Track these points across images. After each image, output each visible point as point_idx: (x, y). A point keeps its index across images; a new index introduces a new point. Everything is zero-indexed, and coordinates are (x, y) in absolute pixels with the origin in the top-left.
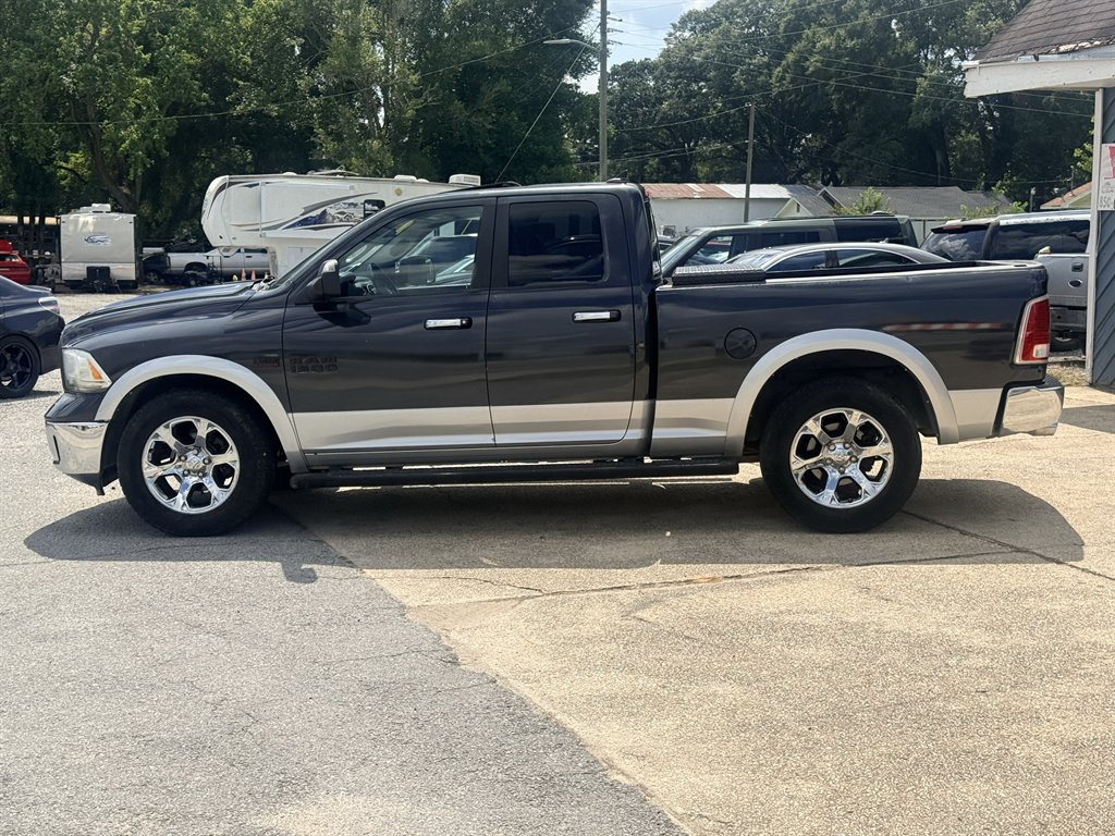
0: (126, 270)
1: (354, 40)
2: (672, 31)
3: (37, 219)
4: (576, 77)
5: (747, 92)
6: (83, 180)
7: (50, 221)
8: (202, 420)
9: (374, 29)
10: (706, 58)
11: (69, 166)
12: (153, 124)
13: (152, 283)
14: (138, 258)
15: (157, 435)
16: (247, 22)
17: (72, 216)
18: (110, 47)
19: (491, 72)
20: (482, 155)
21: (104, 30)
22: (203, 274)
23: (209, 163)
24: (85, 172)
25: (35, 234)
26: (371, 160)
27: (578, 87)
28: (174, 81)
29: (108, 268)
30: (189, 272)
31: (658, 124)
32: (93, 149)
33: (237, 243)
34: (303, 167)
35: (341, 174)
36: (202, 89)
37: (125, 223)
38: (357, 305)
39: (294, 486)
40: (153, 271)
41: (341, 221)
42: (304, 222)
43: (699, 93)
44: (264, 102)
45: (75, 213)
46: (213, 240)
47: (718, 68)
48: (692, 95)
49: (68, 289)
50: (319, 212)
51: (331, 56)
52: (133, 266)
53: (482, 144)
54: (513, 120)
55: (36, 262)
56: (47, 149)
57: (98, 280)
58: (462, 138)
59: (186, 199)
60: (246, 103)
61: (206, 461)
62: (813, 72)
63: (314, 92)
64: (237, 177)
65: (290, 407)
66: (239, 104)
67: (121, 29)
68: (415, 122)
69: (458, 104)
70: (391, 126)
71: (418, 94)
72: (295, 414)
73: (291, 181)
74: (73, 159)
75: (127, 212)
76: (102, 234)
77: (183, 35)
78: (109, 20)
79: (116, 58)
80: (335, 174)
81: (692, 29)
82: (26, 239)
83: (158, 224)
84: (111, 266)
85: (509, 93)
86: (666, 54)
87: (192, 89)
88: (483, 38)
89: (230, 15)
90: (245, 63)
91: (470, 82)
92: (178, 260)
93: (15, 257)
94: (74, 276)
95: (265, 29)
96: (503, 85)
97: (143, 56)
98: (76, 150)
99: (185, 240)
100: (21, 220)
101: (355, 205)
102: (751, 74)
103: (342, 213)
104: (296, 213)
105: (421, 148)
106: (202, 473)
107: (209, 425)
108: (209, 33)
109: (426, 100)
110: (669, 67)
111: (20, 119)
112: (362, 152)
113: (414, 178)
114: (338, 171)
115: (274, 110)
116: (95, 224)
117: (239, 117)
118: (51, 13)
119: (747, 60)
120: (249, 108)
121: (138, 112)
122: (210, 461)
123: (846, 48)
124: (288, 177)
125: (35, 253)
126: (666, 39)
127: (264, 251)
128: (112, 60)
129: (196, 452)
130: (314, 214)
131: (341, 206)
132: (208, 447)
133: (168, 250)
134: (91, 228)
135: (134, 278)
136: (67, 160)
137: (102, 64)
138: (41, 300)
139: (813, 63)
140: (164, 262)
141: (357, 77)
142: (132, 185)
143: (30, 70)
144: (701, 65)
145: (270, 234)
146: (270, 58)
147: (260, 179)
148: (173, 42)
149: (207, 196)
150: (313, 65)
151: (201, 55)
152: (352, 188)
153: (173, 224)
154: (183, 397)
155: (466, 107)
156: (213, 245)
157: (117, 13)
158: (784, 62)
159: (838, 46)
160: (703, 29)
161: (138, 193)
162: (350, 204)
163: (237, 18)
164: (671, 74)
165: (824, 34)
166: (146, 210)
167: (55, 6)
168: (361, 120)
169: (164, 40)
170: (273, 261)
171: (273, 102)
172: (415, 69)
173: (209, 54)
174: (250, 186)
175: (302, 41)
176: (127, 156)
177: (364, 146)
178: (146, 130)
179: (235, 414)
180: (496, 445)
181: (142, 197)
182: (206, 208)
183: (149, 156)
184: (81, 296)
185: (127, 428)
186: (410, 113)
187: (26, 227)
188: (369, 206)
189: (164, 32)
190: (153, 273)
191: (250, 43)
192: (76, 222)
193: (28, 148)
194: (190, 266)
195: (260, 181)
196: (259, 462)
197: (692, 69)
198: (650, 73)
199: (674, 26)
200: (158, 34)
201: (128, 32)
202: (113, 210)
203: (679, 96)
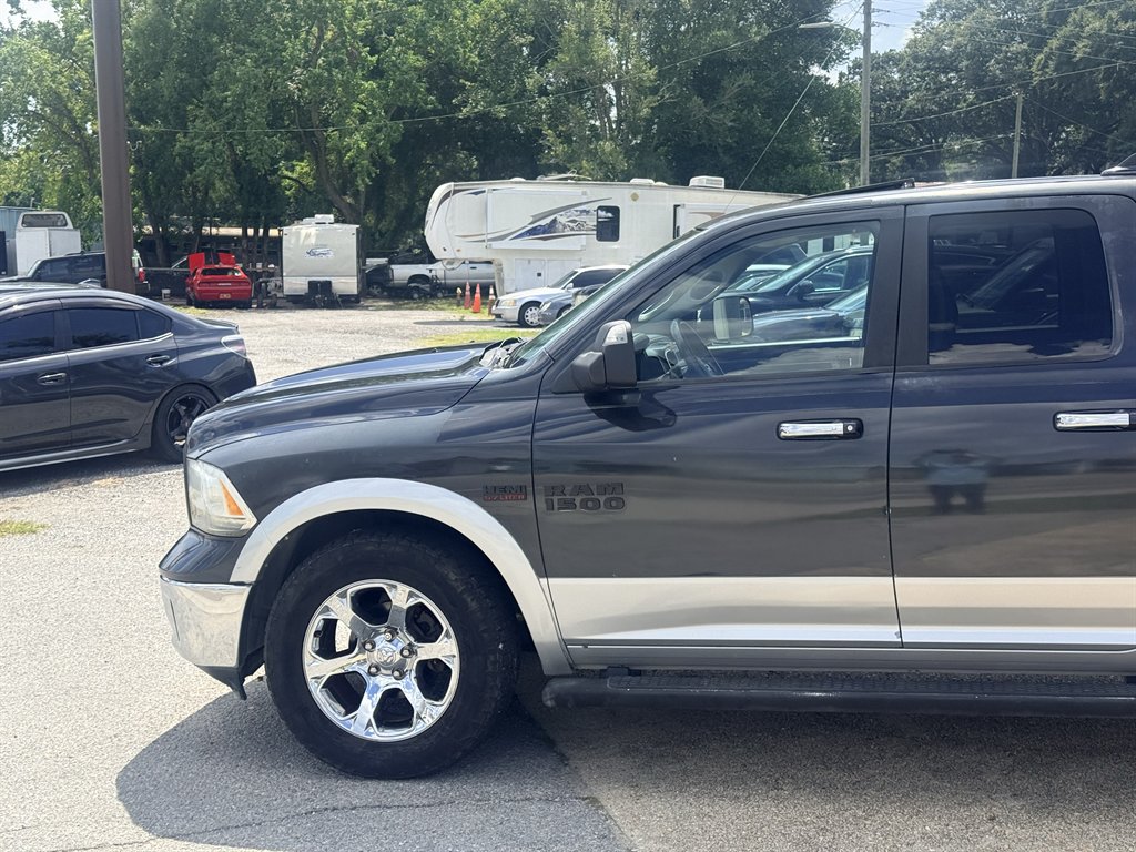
0: (347, 284)
1: (586, 34)
2: (921, 20)
3: (261, 231)
4: (825, 68)
5: (1003, 82)
6: (307, 190)
7: (273, 232)
8: (400, 585)
9: (608, 23)
10: (958, 47)
11: (295, 176)
12: (379, 130)
13: (374, 297)
14: (361, 271)
15: (327, 609)
16: (475, 20)
17: (294, 228)
18: (336, 49)
19: (732, 65)
20: (721, 155)
21: (330, 33)
22: (427, 287)
23: (434, 170)
24: (309, 181)
25: (259, 246)
26: (602, 163)
27: (827, 79)
28: (400, 84)
29: (330, 283)
30: (412, 285)
31: (904, 118)
32: (318, 157)
33: (462, 255)
34: (532, 172)
35: (572, 178)
36: (429, 91)
37: (347, 234)
38: (656, 397)
39: (549, 703)
40: (376, 283)
41: (572, 229)
42: (532, 232)
43: (948, 85)
44: (491, 104)
45: (298, 224)
46: (437, 252)
47: (970, 57)
48: (940, 87)
49: (290, 304)
50: (548, 220)
51: (562, 52)
52: (355, 280)
53: (722, 144)
54: (756, 115)
55: (259, 275)
56: (272, 158)
57: (320, 296)
58: (700, 138)
59: (410, 209)
60: (474, 103)
61: (406, 653)
62: (1081, 59)
63: (543, 92)
64: (462, 185)
65: (544, 569)
66: (465, 106)
67: (347, 30)
68: (649, 122)
69: (697, 100)
70: (624, 126)
71: (654, 91)
72: (551, 580)
73: (519, 187)
74: (298, 168)
75: (350, 223)
76: (325, 246)
77: (410, 35)
78: (334, 21)
79: (342, 61)
80: (566, 179)
81: (942, 17)
82: (250, 252)
83: (382, 235)
84: (333, 280)
85: (752, 88)
86: (913, 43)
87: (419, 92)
88: (725, 28)
89: (458, 13)
90: (473, 63)
91: (709, 77)
92: (402, 272)
93: (238, 271)
94: (296, 290)
95: (494, 27)
96: (746, 79)
97: (369, 58)
98: (301, 160)
99: (410, 250)
100: (245, 232)
101: (587, 212)
102: (1008, 62)
103: (573, 221)
104: (525, 222)
105: (655, 150)
106: (399, 670)
107: (411, 595)
108: (436, 32)
109: (662, 97)
110: (916, 58)
111: (244, 126)
112: (592, 155)
113: (651, 181)
114: (568, 175)
115: (501, 111)
116: (318, 236)
117: (466, 120)
118: (276, 15)
119: (1004, 48)
120: (476, 110)
121: (363, 118)
122: (413, 652)
123: (1119, 32)
124: (516, 183)
125: (259, 265)
126: (913, 29)
127: (489, 262)
128: (339, 64)
129: (389, 636)
130: (543, 223)
131: (573, 214)
132: (410, 630)
133: (392, 262)
134: (313, 240)
135: (356, 292)
136: (292, 169)
137: (328, 67)
138: (225, 339)
139: (1081, 50)
140: (387, 274)
141: (588, 73)
142: (356, 195)
143: (256, 76)
144: (952, 55)
145: (496, 245)
146: (498, 57)
147: (486, 186)
148: (399, 43)
149: (430, 205)
150: (542, 63)
151: (427, 56)
152: (584, 193)
153: (397, 233)
154: (370, 548)
155: (706, 103)
156: (437, 257)
157: (342, 14)
158: (1046, 49)
159: (1110, 30)
160: (954, 16)
161: (362, 202)
162: (582, 211)
163: (465, 16)
164: (919, 66)
165: (1094, 17)
166: (370, 220)
167: (281, 9)
168: (592, 122)
169: (390, 41)
170: (499, 274)
171: (500, 104)
172: (652, 64)
173: (436, 55)
174: (476, 194)
175: (532, 38)
176: (353, 165)
177: (596, 148)
178: (371, 138)
179: (452, 577)
180: (902, 645)
181: (367, 206)
182: (429, 218)
183: (374, 164)
184: (302, 312)
185: (279, 597)
186: (645, 111)
187: (250, 239)
188: (602, 213)
189: (391, 32)
190: (376, 288)
191: (478, 42)
192: (298, 233)
193: (252, 157)
194: (414, 278)
195: (486, 188)
196: (492, 658)
197: (941, 59)
198: (896, 65)
199: (922, 14)
200: (384, 35)
201: (354, 33)
202: (337, 221)
203: (928, 89)
